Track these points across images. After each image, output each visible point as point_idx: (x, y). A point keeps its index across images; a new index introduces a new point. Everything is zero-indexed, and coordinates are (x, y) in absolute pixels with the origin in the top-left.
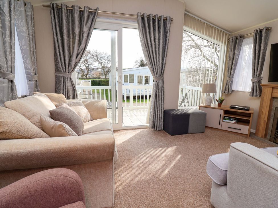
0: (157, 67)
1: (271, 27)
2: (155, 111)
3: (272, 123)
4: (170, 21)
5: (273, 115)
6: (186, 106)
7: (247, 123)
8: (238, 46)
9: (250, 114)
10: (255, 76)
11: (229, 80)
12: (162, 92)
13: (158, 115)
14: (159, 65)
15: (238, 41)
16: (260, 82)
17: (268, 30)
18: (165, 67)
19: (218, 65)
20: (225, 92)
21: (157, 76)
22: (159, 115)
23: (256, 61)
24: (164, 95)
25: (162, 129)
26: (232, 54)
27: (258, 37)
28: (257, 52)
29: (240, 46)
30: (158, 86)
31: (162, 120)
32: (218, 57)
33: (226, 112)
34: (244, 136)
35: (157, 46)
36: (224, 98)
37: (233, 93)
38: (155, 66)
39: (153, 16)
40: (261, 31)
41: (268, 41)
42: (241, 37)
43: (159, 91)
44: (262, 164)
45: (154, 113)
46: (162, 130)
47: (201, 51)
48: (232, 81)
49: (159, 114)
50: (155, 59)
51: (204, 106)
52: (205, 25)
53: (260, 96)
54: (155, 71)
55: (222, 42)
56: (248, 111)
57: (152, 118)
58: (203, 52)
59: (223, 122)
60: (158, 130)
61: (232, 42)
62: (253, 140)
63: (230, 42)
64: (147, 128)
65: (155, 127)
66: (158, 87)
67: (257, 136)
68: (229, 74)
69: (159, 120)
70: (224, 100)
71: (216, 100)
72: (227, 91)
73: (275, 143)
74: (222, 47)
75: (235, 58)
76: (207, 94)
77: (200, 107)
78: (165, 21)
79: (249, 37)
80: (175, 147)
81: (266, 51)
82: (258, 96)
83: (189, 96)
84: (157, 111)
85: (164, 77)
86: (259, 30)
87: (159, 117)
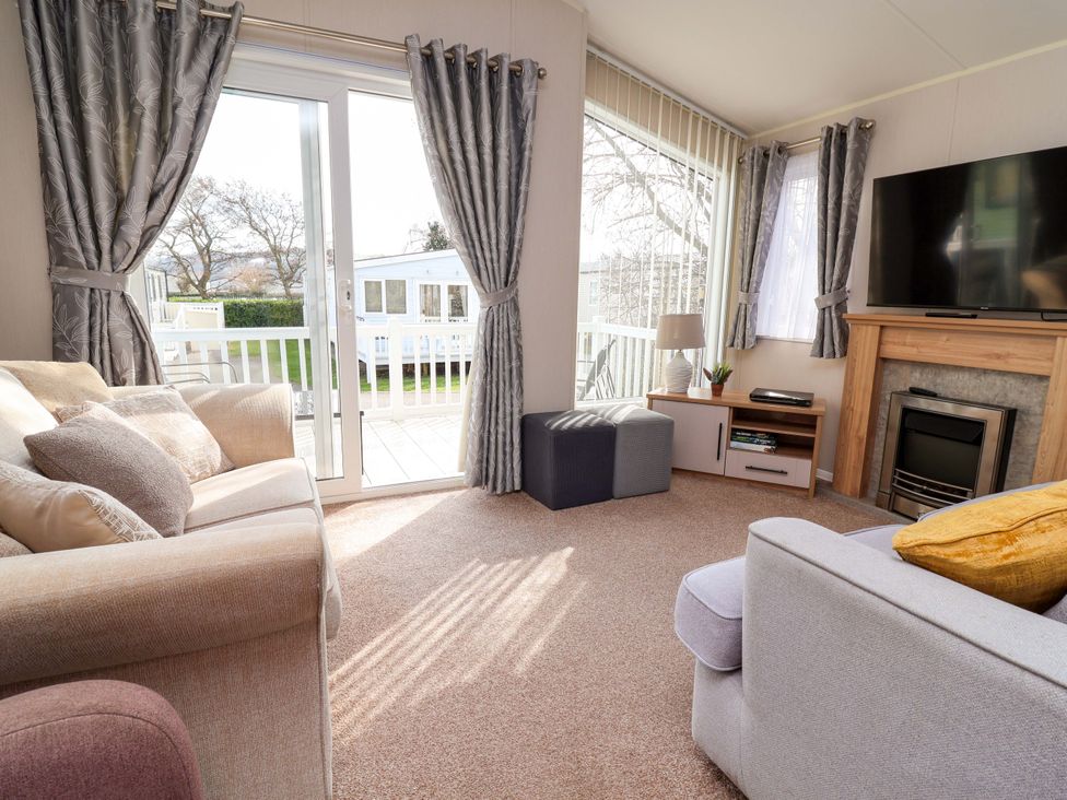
0: (491, 251)
1: (872, 121)
2: (487, 420)
3: (882, 444)
4: (536, 77)
5: (886, 417)
6: (605, 396)
7: (804, 448)
8: (771, 183)
9: (813, 418)
10: (827, 288)
11: (745, 302)
12: (514, 346)
13: (500, 437)
14: (498, 244)
15: (770, 164)
16: (841, 307)
17: (865, 130)
18: (519, 251)
19: (707, 249)
20: (732, 345)
21: (492, 285)
22: (504, 435)
23: (829, 235)
24: (520, 357)
25: (517, 487)
26: (753, 207)
27: (832, 151)
28: (830, 206)
29: (778, 181)
30: (496, 327)
31: (517, 454)
32: (708, 216)
33: (739, 414)
34: (798, 493)
35: (488, 170)
36: (730, 365)
37: (760, 349)
38: (482, 249)
39: (469, 52)
40: (843, 134)
41: (864, 166)
42: (780, 152)
43: (501, 344)
44: (849, 586)
45: (483, 427)
46: (517, 491)
47: (652, 197)
48: (755, 306)
49: (501, 429)
50: (482, 222)
51: (665, 394)
52: (661, 101)
53: (844, 354)
54: (482, 266)
55: (720, 166)
56: (808, 406)
57: (477, 448)
58: (658, 197)
59: (731, 448)
60: (499, 492)
61: (753, 166)
62: (827, 507)
63: (746, 166)
64: (460, 488)
65: (490, 483)
66: (496, 330)
67: (840, 493)
68: (745, 281)
69: (505, 453)
70: (731, 372)
71: (705, 371)
72: (738, 341)
73: (894, 511)
74: (720, 184)
75: (762, 224)
76: (676, 351)
77: (651, 398)
78: (515, 75)
79: (811, 151)
80: (569, 551)
81: (858, 202)
82: (838, 355)
83: (614, 363)
84: (493, 420)
85: (517, 290)
86: (835, 128)
87: (504, 443)
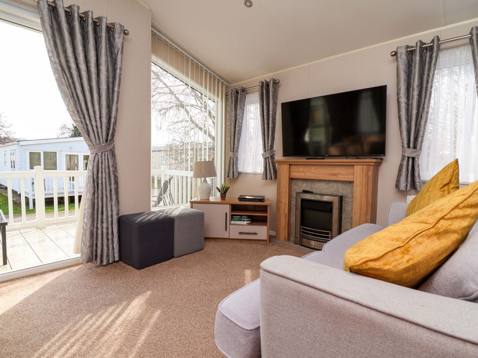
0: (96, 121)
1: (278, 80)
2: (96, 221)
3: (294, 216)
4: (122, 33)
5: (295, 204)
7: (262, 221)
8: (240, 104)
9: (266, 207)
10: (266, 149)
11: (232, 156)
12: (112, 176)
13: (105, 230)
14: (100, 118)
15: (239, 96)
16: (272, 157)
17: (276, 83)
18: (115, 124)
19: (214, 138)
20: (228, 176)
21: (98, 141)
22: (107, 228)
23: (266, 126)
24: (116, 183)
25: (117, 259)
26: (233, 115)
27: (264, 91)
28: (265, 114)
29: (243, 104)
30: (100, 165)
31: (116, 239)
32: (214, 123)
33: (234, 208)
34: (263, 243)
35: (94, 76)
36: (228, 185)
37: (240, 178)
38: (90, 120)
39: (81, 11)
40: (268, 85)
41: (277, 98)
42: (243, 91)
43: (103, 176)
45: (93, 225)
46: (117, 261)
47: (187, 112)
48: (237, 158)
49: (105, 225)
50: (89, 104)
51: (199, 200)
53: (276, 178)
54: (90, 129)
55: (218, 96)
56: (263, 201)
57: (88, 238)
58: (191, 113)
59: (233, 224)
60: (105, 263)
61: (232, 96)
62: (275, 247)
63: (229, 97)
64: (77, 265)
65: (99, 259)
66: (100, 167)
67: (279, 240)
68: (232, 147)
69: (108, 239)
70: (229, 188)
71: (217, 188)
72: (231, 174)
73: (302, 245)
74: (216, 105)
75: (237, 122)
76: (203, 179)
77: (192, 203)
78: (110, 29)
79: (254, 92)
80: (149, 293)
81: (275, 113)
82: (273, 178)
83: (173, 187)
84: (99, 220)
85: (114, 145)
86: (264, 82)
87: (108, 234)
